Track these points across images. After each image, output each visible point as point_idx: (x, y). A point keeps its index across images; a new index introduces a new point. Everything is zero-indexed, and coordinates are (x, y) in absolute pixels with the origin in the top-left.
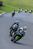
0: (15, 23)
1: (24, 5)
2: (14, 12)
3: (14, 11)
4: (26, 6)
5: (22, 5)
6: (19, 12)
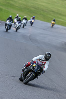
4: (43, 10)
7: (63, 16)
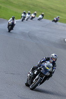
0: (48, 59)
1: (37, 5)
2: (12, 21)
3: (13, 19)
4: (42, 8)
5: (34, 5)
6: (22, 20)
7: (61, 12)
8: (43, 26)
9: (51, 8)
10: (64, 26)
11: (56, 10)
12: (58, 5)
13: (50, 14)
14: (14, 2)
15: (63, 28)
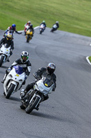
7: (81, 20)
8: (55, 40)
9: (67, 15)
10: (84, 39)
11: (73, 17)
12: (75, 11)
13: (65, 22)
14: (16, 7)
15: (83, 41)
